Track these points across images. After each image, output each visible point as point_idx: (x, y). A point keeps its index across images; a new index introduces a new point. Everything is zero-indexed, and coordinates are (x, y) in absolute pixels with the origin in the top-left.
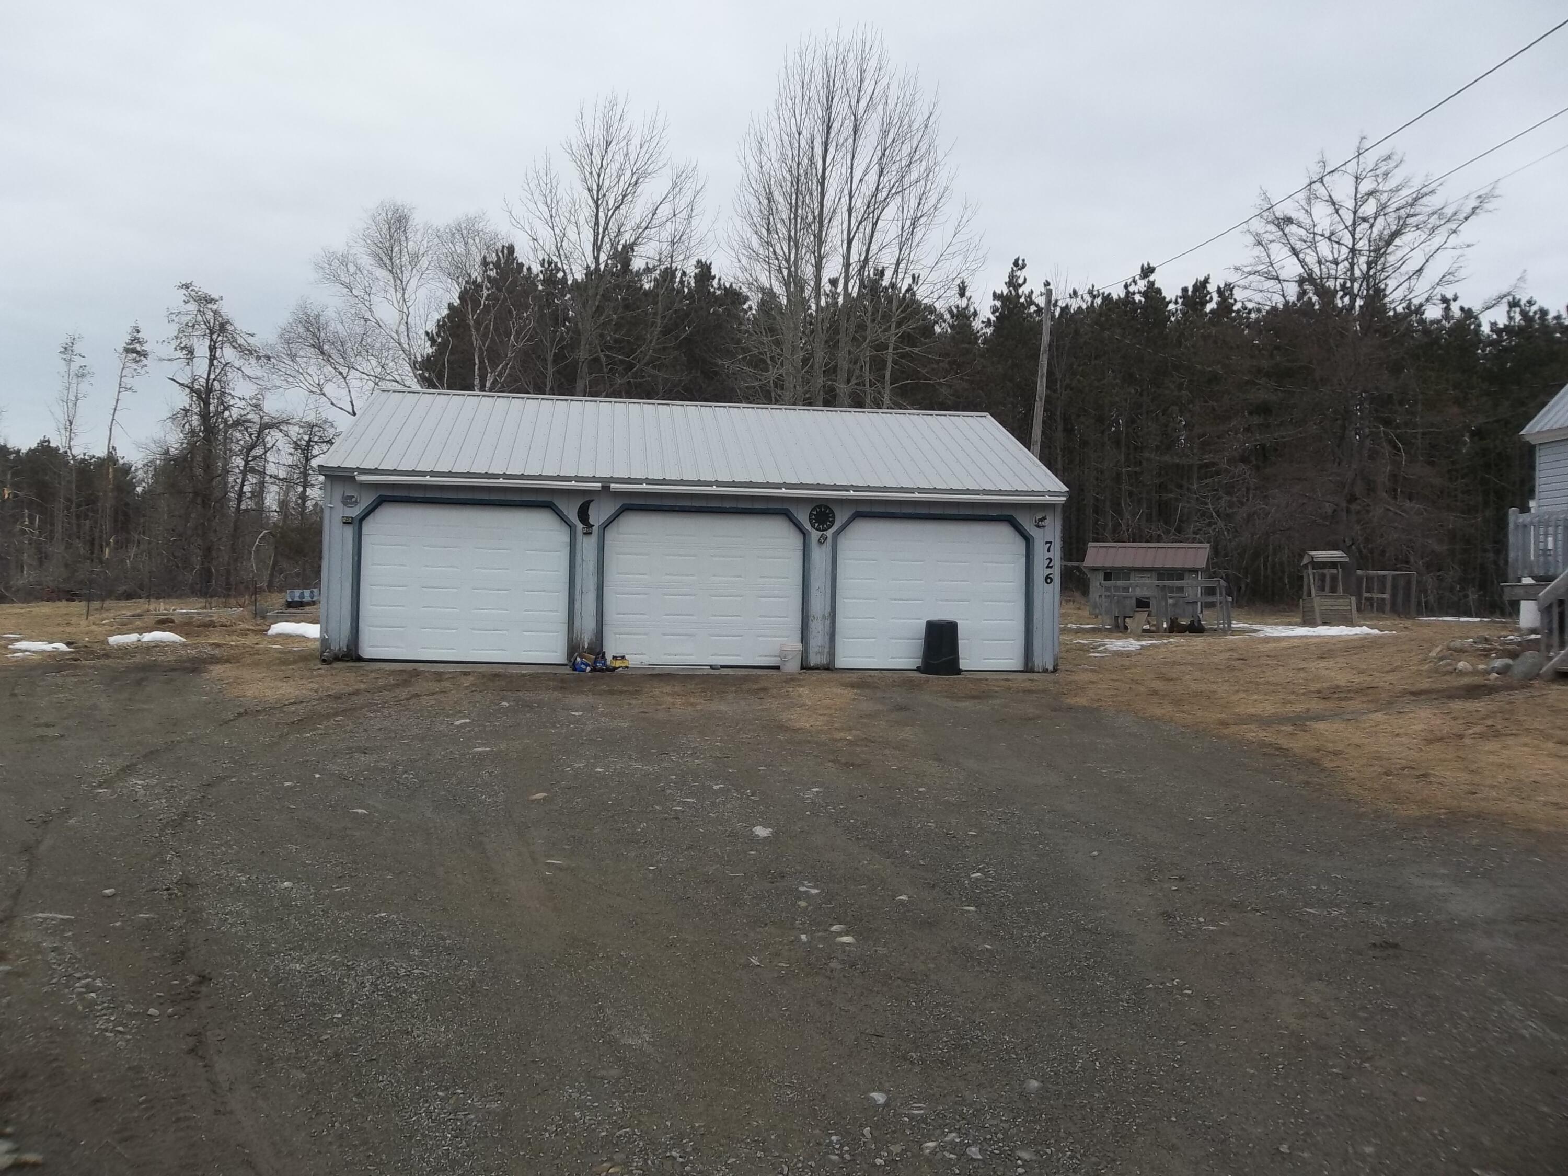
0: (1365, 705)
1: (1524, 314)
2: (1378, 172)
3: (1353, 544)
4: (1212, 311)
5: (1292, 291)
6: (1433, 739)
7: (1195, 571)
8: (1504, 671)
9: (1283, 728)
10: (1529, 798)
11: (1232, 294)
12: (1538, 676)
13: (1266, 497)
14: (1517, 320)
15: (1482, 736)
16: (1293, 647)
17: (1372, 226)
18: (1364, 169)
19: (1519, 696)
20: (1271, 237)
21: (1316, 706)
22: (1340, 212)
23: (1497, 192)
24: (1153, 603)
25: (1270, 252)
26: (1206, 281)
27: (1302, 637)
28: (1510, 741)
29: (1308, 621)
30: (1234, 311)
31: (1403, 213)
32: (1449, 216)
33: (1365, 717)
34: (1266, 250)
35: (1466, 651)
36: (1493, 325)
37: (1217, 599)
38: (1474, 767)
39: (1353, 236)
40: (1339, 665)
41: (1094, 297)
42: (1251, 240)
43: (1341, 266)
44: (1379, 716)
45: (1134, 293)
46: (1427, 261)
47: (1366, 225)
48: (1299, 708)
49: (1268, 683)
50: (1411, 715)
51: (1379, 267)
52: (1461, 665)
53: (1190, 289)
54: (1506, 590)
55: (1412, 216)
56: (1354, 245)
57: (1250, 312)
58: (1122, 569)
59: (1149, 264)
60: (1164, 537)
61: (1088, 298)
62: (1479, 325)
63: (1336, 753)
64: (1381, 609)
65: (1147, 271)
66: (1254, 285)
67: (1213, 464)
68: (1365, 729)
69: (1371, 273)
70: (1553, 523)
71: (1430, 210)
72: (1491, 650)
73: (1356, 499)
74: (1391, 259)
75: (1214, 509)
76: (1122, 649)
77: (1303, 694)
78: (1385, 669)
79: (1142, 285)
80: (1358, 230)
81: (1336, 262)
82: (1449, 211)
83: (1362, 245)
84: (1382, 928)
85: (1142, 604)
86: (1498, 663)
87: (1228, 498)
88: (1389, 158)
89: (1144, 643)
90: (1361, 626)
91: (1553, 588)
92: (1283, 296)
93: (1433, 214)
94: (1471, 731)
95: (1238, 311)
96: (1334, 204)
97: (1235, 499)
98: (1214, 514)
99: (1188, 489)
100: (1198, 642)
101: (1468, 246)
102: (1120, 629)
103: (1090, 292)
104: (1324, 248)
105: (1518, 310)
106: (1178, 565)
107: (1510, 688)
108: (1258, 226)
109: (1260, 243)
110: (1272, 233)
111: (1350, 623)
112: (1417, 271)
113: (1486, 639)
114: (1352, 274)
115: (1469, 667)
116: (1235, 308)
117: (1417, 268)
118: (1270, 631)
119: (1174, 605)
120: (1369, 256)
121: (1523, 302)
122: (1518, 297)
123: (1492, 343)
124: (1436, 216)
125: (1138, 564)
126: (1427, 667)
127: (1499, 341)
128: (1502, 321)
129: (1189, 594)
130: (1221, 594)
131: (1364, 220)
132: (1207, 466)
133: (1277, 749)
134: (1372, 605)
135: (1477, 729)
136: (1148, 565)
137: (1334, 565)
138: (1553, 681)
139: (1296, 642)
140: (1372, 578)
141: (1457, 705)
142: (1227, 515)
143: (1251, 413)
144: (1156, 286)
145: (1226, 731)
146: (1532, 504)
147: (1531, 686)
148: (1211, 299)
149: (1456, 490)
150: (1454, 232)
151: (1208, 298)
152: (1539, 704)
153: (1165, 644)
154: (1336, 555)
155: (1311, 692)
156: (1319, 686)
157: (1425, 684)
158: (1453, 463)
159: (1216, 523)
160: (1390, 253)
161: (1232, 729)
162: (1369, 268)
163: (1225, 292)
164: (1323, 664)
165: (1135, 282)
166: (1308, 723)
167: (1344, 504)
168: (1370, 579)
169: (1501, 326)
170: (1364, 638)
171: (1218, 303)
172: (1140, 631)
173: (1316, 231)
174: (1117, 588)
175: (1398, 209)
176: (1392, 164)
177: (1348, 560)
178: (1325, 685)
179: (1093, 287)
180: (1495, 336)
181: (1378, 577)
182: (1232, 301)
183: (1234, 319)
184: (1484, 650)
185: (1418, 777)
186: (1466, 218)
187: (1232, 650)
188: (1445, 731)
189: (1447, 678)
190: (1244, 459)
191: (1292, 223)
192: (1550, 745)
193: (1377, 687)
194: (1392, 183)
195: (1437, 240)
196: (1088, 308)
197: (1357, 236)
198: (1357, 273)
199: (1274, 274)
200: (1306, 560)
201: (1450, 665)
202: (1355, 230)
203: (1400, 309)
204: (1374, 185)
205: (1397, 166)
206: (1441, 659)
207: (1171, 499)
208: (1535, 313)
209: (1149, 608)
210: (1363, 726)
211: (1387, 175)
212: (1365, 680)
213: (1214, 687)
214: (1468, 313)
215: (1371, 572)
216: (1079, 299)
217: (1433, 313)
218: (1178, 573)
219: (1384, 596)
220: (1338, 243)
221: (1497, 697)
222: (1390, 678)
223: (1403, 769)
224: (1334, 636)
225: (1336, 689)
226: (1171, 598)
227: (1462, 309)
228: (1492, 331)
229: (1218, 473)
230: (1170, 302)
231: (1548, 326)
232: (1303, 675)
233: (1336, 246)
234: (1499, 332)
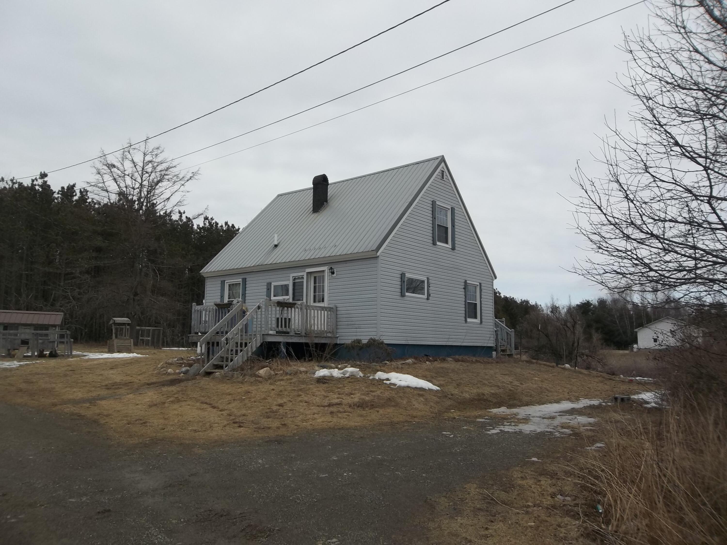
0: (126, 391)
1: (210, 223)
2: (153, 153)
3: (135, 315)
4: (76, 201)
5: (114, 198)
6: (152, 405)
7: (55, 326)
8: (186, 373)
9: (85, 405)
10: (185, 429)
11: (87, 194)
12: (198, 374)
13: (98, 291)
14: (207, 225)
15: (172, 402)
16: (99, 364)
17: (150, 176)
18: (148, 151)
19: (190, 383)
20: (105, 172)
21: (104, 392)
22: (136, 167)
23: (199, 172)
24: (31, 342)
25: (104, 178)
26: (74, 185)
27: (105, 358)
28: (183, 404)
29: (111, 351)
30: (87, 202)
31: (163, 173)
32: (181, 178)
33: (124, 397)
34: (102, 176)
35: (173, 364)
36: (198, 226)
37: (65, 340)
38: (166, 417)
39: (142, 178)
40: (118, 372)
41: (14, 183)
42: (95, 171)
43: (136, 191)
44: (131, 396)
45: (35, 185)
46: (172, 195)
47: (147, 175)
48: (94, 394)
49: (83, 382)
50: (145, 395)
51: (152, 194)
52: (170, 370)
53: (66, 188)
54: (190, 338)
55: (166, 175)
56: (142, 182)
57: (95, 204)
58: (14, 324)
59: (44, 172)
60: (44, 308)
61: (10, 183)
62: (193, 225)
63: (107, 416)
64: (147, 344)
65: (43, 175)
66: (95, 192)
67: (72, 273)
68: (123, 402)
69: (149, 196)
70: (208, 310)
71: (174, 174)
72: (182, 363)
73: (138, 295)
74: (157, 192)
75: (71, 295)
76: (8, 367)
77: (99, 387)
78: (138, 374)
79: (40, 182)
80: (144, 176)
81: (134, 188)
82: (181, 176)
83: (145, 183)
84: (105, 502)
85: (25, 342)
86: (184, 369)
87: (79, 290)
88: (158, 148)
89: (22, 363)
90: (133, 353)
91: (205, 337)
92: (109, 199)
93: (175, 176)
94: (168, 400)
95: (90, 202)
96: (134, 163)
97: (82, 291)
98: (71, 297)
99: (59, 285)
100: (53, 362)
101: (188, 192)
102: (10, 356)
103: (12, 180)
104: (128, 181)
105: (207, 221)
106: (46, 322)
107: (187, 380)
108: (100, 166)
109: (99, 173)
110: (105, 170)
111: (129, 351)
112: (168, 199)
113: (182, 359)
114: (141, 195)
115: (173, 372)
116: (88, 201)
117: (168, 197)
118: (92, 355)
119: (43, 343)
120: (148, 189)
121: (209, 218)
122: (208, 216)
123: (197, 233)
124: (176, 177)
125: (23, 322)
126: (156, 372)
127: (200, 232)
128: (201, 225)
129: (51, 338)
130: (67, 337)
131: (147, 172)
132: (67, 274)
133: (78, 416)
134: (143, 343)
135: (171, 399)
136: (29, 322)
137: (124, 324)
138: (204, 376)
139: (102, 361)
140: (144, 330)
141: (165, 389)
142: (78, 299)
143: (93, 251)
144: (47, 183)
145: (54, 409)
146: (204, 301)
147: (196, 379)
148: (76, 195)
149: (181, 293)
150: (183, 185)
151: (74, 194)
152: (196, 387)
153: (34, 364)
154: (125, 320)
155: (102, 386)
156: (107, 382)
157: (154, 380)
158: (180, 281)
159: (71, 302)
160: (157, 189)
161: (59, 407)
162: (148, 194)
163: (84, 192)
164: (111, 372)
165: (37, 180)
166: (97, 402)
167: (132, 297)
168: (143, 331)
169: (201, 227)
170: (133, 359)
171: (79, 198)
172: (22, 356)
173: (125, 173)
174: (10, 334)
175: (161, 171)
176: (159, 151)
177: (130, 322)
178: (110, 382)
179: (14, 178)
180: (198, 230)
181: (147, 330)
182: (87, 197)
183: (87, 206)
184: (180, 363)
185: (142, 424)
186: (188, 180)
187: (69, 366)
188: (158, 401)
189: (163, 376)
190: (88, 272)
191: (115, 167)
192: (198, 404)
193: (133, 382)
194: (159, 159)
195: (176, 187)
196: (10, 188)
197: (144, 179)
198: (143, 195)
199: (105, 188)
200: (111, 322)
201: (165, 370)
202: (142, 176)
203: (162, 213)
204: (152, 158)
205: (161, 153)
206: (162, 368)
207: (49, 289)
208: (214, 223)
209: (28, 344)
210: (122, 401)
211: (157, 155)
212: (129, 379)
213: (54, 385)
214: (188, 219)
215: (143, 328)
216: (5, 183)
217: (175, 217)
218: (46, 327)
219: (149, 339)
220: (135, 180)
221: (182, 384)
222: (139, 377)
223: (136, 421)
224: (120, 358)
225: (115, 384)
226: (40, 339)
227: (187, 217)
228: (197, 228)
229: (74, 278)
230: (55, 192)
231: (218, 229)
232: (100, 377)
233: (134, 181)
234: (200, 229)
